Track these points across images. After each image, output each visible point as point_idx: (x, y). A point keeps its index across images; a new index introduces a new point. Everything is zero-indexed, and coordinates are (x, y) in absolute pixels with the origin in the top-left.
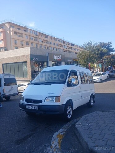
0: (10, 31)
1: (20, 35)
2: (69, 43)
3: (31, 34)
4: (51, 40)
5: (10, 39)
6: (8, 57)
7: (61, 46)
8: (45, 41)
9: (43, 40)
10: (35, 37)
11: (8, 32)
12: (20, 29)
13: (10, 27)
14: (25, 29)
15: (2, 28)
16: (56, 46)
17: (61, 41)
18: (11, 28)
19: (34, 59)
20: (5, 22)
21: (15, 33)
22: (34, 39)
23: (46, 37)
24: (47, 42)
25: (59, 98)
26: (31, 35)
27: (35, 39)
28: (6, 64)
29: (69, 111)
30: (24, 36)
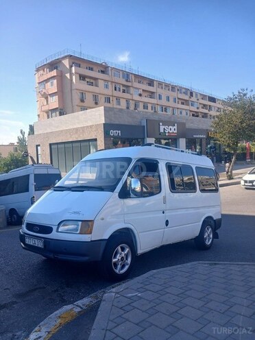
0: (71, 75)
1: (92, 81)
2: (204, 97)
3: (116, 79)
4: (160, 91)
5: (71, 90)
6: (61, 129)
7: (184, 102)
8: (146, 94)
9: (143, 90)
10: (124, 86)
11: (68, 75)
12: (91, 69)
13: (71, 67)
14: (104, 69)
15: (56, 68)
16: (171, 103)
17: (183, 90)
18: (73, 68)
19: (113, 133)
20: (63, 56)
21: (82, 77)
22: (122, 88)
23: (150, 85)
24: (152, 95)
25: (90, 223)
26: (116, 81)
27: (124, 88)
28: (57, 144)
29: (121, 256)
30: (101, 83)
